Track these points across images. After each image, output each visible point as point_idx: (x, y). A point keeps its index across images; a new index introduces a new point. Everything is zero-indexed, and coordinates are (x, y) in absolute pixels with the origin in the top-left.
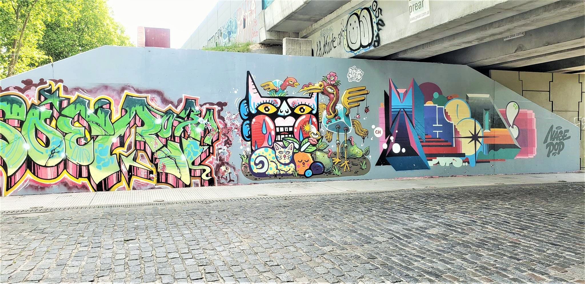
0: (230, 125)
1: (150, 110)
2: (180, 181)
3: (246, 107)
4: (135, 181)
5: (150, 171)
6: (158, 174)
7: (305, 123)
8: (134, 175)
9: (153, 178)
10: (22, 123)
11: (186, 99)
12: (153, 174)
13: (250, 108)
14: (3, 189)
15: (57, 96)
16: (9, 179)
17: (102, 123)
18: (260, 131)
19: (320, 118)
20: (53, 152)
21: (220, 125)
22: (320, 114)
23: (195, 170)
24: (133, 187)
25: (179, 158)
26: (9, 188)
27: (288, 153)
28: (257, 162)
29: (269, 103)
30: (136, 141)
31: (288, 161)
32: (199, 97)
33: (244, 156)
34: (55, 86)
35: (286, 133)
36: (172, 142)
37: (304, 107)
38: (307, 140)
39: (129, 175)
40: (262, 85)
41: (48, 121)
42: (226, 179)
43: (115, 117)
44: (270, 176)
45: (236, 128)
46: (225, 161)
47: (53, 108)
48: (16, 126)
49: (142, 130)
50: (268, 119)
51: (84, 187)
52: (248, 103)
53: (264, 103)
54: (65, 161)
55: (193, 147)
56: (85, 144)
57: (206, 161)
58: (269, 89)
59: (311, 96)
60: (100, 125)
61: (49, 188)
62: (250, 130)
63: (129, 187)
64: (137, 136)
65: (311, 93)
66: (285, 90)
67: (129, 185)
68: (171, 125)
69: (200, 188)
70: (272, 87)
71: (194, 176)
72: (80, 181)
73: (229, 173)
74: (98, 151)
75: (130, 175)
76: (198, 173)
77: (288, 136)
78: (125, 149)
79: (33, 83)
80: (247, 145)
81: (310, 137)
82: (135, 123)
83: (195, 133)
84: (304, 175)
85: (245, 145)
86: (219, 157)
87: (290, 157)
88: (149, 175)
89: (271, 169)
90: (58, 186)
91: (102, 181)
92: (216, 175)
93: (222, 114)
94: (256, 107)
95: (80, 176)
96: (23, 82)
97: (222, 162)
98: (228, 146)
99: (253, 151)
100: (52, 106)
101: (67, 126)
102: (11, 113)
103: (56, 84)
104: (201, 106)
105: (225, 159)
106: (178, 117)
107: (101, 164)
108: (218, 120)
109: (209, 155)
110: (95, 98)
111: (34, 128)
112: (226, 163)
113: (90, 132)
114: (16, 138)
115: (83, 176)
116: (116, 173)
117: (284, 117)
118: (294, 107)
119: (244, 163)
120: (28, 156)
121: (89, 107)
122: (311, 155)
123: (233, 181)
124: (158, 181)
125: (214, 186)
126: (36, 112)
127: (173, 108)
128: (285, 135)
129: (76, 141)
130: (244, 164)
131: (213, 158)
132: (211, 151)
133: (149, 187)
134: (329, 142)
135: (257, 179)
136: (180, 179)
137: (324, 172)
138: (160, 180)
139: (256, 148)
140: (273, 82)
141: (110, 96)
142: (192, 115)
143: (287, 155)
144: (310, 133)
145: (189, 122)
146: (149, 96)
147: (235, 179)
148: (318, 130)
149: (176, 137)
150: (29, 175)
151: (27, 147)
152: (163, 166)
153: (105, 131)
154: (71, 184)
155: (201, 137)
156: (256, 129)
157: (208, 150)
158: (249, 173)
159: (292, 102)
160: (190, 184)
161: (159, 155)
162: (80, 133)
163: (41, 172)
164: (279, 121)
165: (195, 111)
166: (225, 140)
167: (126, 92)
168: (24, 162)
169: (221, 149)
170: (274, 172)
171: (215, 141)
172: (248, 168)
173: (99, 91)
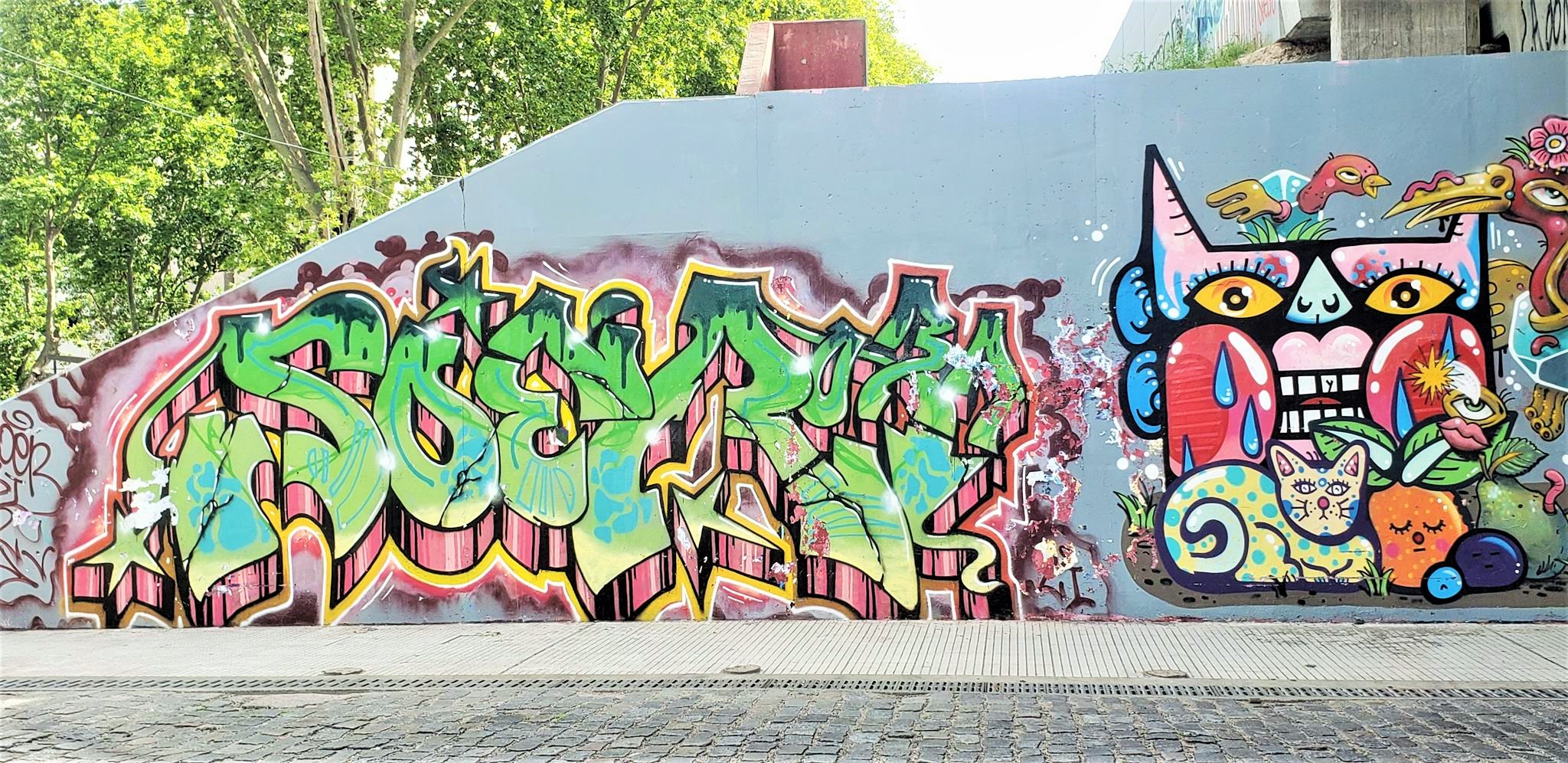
0: (1071, 371)
1: (771, 325)
2: (878, 592)
3: (1142, 296)
4: (720, 587)
5: (772, 551)
6: (802, 560)
7: (1419, 352)
8: (718, 564)
9: (784, 577)
10: (375, 382)
11: (903, 276)
12: (782, 562)
13: (1160, 297)
14: (321, 598)
15: (476, 287)
16: (339, 567)
17: (613, 376)
18: (1204, 393)
19: (1500, 330)
20: (462, 481)
21: (1030, 371)
22: (1496, 310)
23: (937, 550)
24: (715, 608)
25: (873, 503)
26: (339, 597)
27: (1337, 489)
28: (1194, 524)
29: (1244, 273)
30: (724, 439)
31: (1338, 525)
32: (950, 268)
33: (1133, 499)
34: (470, 253)
35: (1326, 401)
36: (851, 443)
37: (1417, 282)
38: (1432, 430)
39: (700, 563)
40: (1212, 199)
41: (449, 372)
42: (1061, 595)
43: (657, 351)
44: (1256, 592)
45: (1100, 385)
46: (1055, 517)
47: (462, 329)
48: (359, 392)
49: (746, 400)
50: (1238, 341)
51: (555, 605)
52: (1149, 279)
53: (1221, 275)
54: (499, 510)
55: (927, 461)
56: (561, 450)
57: (978, 518)
58: (1246, 210)
59: (1451, 232)
60: (606, 383)
61: (448, 602)
62: (1162, 389)
63: (702, 608)
64: (727, 421)
65: (1446, 218)
66: (1321, 213)
67: (700, 600)
68: (847, 377)
69: (955, 623)
70: (1258, 201)
71: (933, 577)
72: (544, 583)
73: (1074, 570)
74: (600, 475)
75: (704, 565)
76: (947, 565)
77: (1339, 413)
78: (688, 469)
79: (408, 248)
80: (1146, 454)
81: (1447, 417)
82: (722, 375)
83: (936, 407)
84: (1423, 589)
85: (1139, 453)
86: (1030, 503)
87: (1351, 509)
88: (771, 566)
89: (1260, 558)
90: (474, 597)
91: (611, 583)
92: (1019, 575)
93: (1040, 327)
94: (1186, 292)
95: (544, 564)
96: (380, 247)
97: (1043, 525)
98: (1066, 457)
99: (1173, 481)
100: (460, 322)
101: (505, 390)
102: (347, 352)
103: (473, 247)
104: (958, 299)
105: (1056, 511)
106: (872, 344)
107: (609, 524)
108: (1023, 354)
109: (989, 495)
110: (592, 288)
111: (409, 400)
112: (1057, 527)
113: (576, 409)
114: (360, 433)
115: (551, 565)
116: (658, 557)
117: (1319, 330)
118: (1365, 283)
119: (1133, 529)
120: (391, 492)
121: (572, 323)
122: (1457, 501)
123: (1091, 603)
124: (803, 591)
125: (1013, 618)
126: (415, 344)
127: (854, 314)
128: (1322, 408)
129: (531, 439)
130: (1135, 535)
131: (1004, 507)
132: (997, 479)
133: (768, 611)
134: (1546, 437)
135: (1193, 600)
136: (880, 585)
137: (1523, 579)
138: (810, 586)
139: (1189, 466)
140: (1261, 181)
141: (638, 281)
142: (923, 338)
143: (1333, 500)
144: (1447, 399)
145: (911, 365)
146: (770, 271)
147: (1099, 597)
148: (1490, 384)
149: (864, 424)
150: (393, 557)
151: (387, 461)
152: (820, 534)
153: (623, 404)
154: (514, 593)
155: (959, 421)
156: (1185, 385)
157: (983, 474)
158: (1156, 571)
159: (1353, 262)
160: (918, 607)
161: (804, 490)
162: (544, 414)
163: (428, 545)
164: (1293, 349)
165: (934, 322)
166: (1051, 432)
167: (693, 263)
168: (381, 512)
169: (1035, 469)
170: (1274, 570)
171: (1012, 438)
172: (1154, 552)
173: (603, 264)
